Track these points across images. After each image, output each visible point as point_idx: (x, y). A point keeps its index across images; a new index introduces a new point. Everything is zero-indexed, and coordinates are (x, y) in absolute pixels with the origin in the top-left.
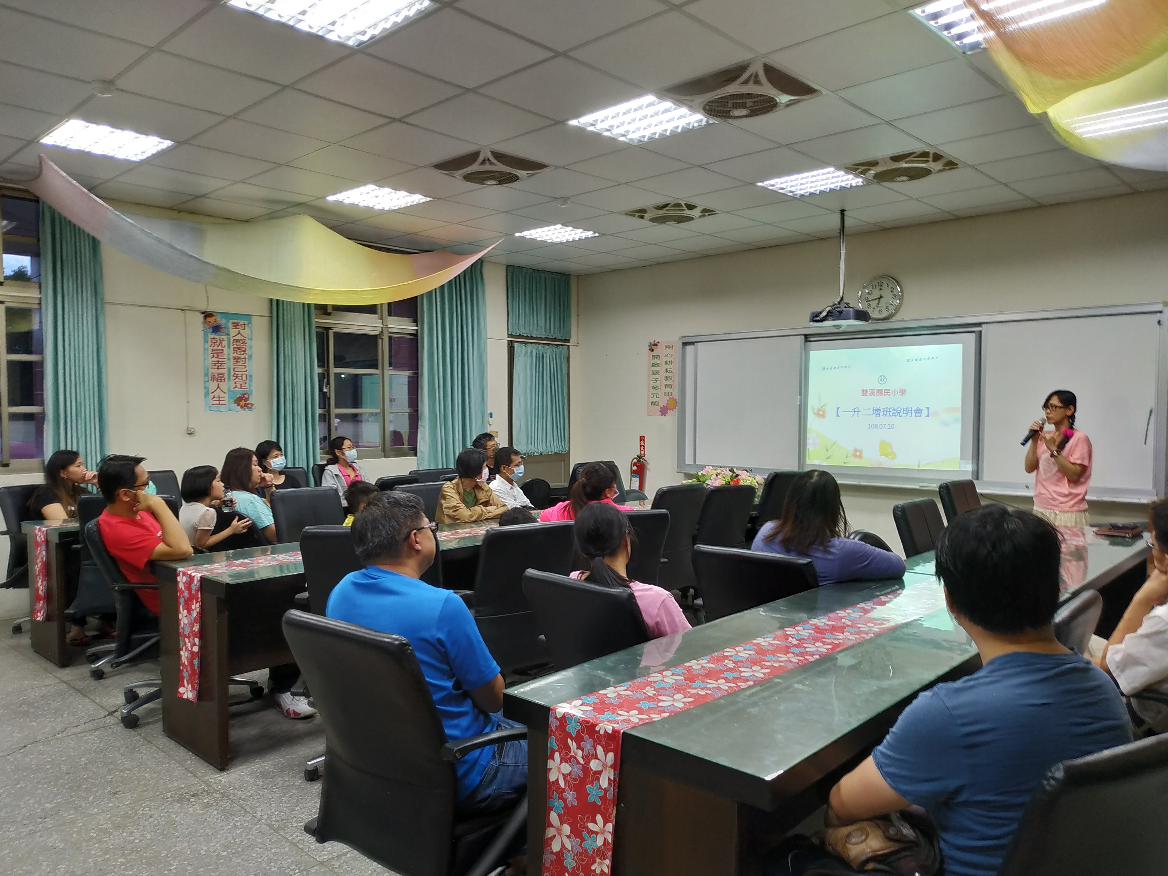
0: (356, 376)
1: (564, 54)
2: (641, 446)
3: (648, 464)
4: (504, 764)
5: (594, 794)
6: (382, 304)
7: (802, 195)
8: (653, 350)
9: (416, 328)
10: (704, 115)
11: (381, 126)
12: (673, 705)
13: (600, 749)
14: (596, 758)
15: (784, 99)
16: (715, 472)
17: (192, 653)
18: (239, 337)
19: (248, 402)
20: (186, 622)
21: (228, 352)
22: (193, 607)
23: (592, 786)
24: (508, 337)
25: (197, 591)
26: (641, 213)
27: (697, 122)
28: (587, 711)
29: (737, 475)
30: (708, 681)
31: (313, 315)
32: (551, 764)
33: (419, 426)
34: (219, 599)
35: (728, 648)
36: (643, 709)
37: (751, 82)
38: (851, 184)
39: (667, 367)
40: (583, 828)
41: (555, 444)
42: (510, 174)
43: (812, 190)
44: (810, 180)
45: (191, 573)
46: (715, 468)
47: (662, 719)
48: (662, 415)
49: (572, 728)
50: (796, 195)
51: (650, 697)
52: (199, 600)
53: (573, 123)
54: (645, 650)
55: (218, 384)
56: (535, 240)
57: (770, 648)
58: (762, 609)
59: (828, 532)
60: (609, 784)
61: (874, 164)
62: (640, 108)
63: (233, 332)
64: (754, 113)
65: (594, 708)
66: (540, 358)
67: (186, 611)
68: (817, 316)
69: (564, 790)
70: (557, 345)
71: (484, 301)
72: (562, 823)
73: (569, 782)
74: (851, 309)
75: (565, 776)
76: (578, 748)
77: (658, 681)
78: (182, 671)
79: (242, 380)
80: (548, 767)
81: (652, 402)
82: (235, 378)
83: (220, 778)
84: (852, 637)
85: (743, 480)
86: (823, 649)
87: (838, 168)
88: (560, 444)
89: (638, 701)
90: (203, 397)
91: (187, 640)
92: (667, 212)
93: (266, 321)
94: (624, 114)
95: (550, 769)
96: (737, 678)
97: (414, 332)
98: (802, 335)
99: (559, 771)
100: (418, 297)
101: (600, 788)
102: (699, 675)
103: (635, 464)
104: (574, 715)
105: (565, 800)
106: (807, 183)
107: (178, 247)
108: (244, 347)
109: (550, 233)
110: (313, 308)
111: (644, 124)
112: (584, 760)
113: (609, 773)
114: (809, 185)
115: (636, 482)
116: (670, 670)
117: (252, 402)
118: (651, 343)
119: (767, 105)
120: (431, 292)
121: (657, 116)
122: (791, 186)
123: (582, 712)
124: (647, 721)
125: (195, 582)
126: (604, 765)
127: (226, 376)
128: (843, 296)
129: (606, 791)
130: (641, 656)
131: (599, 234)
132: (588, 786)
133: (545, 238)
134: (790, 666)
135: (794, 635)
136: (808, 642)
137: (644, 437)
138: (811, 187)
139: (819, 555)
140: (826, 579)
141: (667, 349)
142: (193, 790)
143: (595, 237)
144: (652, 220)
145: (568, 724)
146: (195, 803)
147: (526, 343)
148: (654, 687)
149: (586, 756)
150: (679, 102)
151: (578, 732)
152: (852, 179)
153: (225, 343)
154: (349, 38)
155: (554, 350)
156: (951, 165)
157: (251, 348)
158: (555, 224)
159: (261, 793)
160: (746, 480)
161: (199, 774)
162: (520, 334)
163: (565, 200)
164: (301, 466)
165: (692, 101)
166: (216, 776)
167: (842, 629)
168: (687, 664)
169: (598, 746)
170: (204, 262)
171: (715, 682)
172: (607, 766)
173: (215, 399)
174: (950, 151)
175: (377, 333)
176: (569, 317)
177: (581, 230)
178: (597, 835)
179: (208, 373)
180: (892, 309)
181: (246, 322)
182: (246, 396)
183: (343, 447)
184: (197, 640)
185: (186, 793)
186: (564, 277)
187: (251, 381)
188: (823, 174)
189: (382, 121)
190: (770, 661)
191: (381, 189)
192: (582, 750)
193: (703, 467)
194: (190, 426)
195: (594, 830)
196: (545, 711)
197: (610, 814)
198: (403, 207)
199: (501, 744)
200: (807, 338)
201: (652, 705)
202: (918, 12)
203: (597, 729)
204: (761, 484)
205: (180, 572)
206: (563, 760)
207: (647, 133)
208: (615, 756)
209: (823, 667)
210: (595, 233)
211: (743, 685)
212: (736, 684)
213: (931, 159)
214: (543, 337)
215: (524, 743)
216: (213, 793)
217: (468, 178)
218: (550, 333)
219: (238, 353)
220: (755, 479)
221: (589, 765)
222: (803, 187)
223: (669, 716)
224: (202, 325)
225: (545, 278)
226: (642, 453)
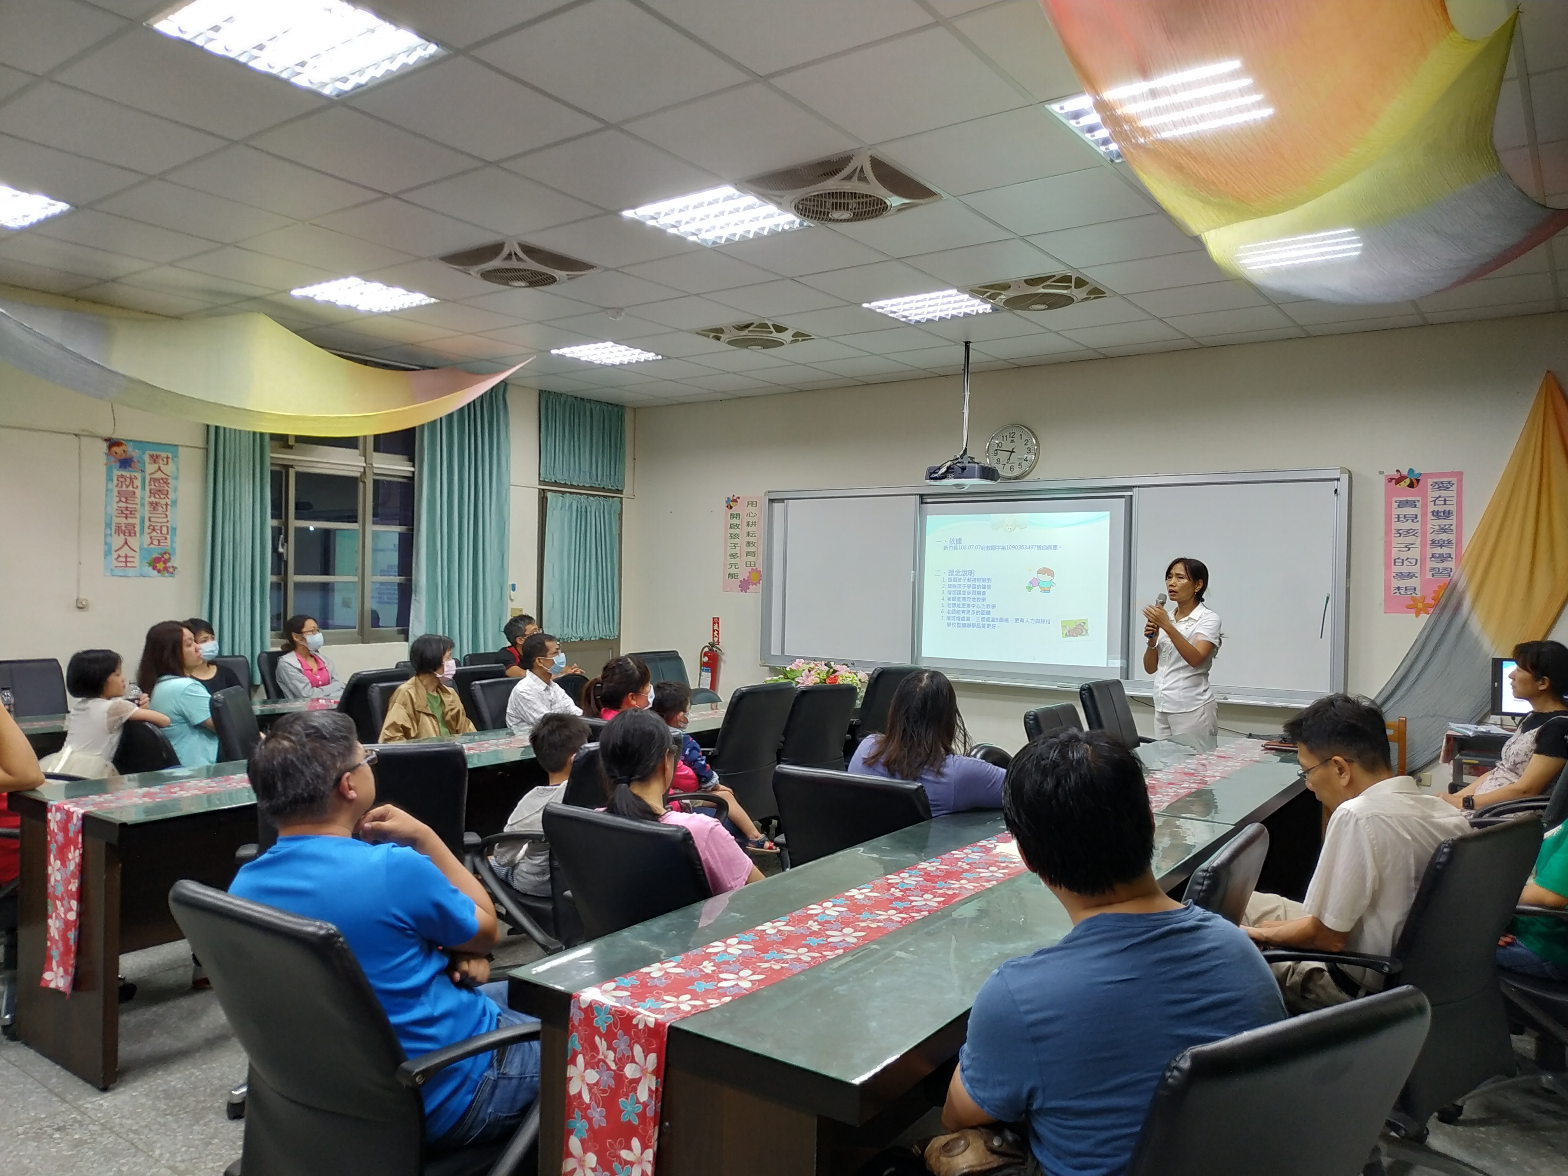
0: (327, 533)
1: (617, 127)
2: (714, 631)
3: (723, 654)
4: (504, 1076)
5: (629, 1110)
6: (365, 437)
7: (918, 322)
8: (731, 508)
9: (412, 469)
10: (796, 216)
11: (371, 202)
12: (737, 985)
13: (638, 1050)
14: (633, 1061)
15: (895, 201)
16: (807, 667)
17: (66, 922)
18: (159, 475)
19: (169, 564)
20: (59, 878)
21: (143, 495)
22: (70, 856)
23: (627, 1099)
24: (539, 485)
25: (76, 834)
26: (717, 333)
27: (788, 223)
28: (622, 997)
29: (835, 671)
30: (785, 950)
31: (267, 448)
32: (571, 1071)
33: (413, 601)
34: (109, 845)
35: (814, 904)
36: (697, 993)
37: (855, 178)
38: (977, 311)
39: (750, 529)
40: (614, 1157)
41: (600, 626)
42: (544, 274)
43: (930, 316)
44: (927, 303)
45: (69, 809)
46: (807, 661)
47: (722, 1005)
48: (742, 591)
49: (601, 1022)
50: (910, 320)
51: (707, 974)
52: (80, 846)
53: (628, 214)
54: (703, 910)
55: (126, 540)
56: (578, 359)
57: (866, 902)
58: (862, 849)
59: (942, 750)
60: (650, 1096)
61: (1006, 287)
62: (716, 201)
63: (150, 468)
64: (858, 216)
65: (631, 992)
66: (582, 514)
67: (58, 862)
68: (935, 472)
69: (588, 1107)
70: (605, 497)
71: (507, 436)
72: (585, 1151)
73: (596, 1095)
74: (976, 466)
75: (590, 1087)
76: (608, 1049)
77: (719, 953)
78: (50, 948)
79: (161, 533)
80: (568, 1076)
81: (729, 574)
82: (150, 531)
83: (101, 1102)
84: (970, 886)
85: (842, 677)
86: (933, 902)
87: (962, 290)
88: (607, 626)
89: (692, 981)
90: (103, 555)
91: (58, 903)
92: (750, 334)
93: (199, 454)
94: (695, 207)
95: (571, 1078)
96: (823, 945)
97: (410, 475)
98: (917, 495)
99: (583, 1080)
100: (417, 429)
101: (638, 1102)
102: (774, 942)
103: (706, 654)
104: (603, 1004)
105: (590, 1120)
106: (924, 307)
107: (71, 349)
108: (166, 488)
109: (597, 352)
110: (267, 439)
111: (721, 221)
112: (616, 1064)
113: (650, 1080)
114: (926, 310)
115: (707, 676)
116: (736, 937)
117: (175, 565)
118: (728, 498)
119: (875, 208)
120: (434, 422)
121: (737, 213)
122: (904, 310)
123: (615, 1000)
124: (702, 1009)
125: (75, 820)
126: (643, 1070)
127: (138, 529)
128: (966, 449)
129: (645, 1105)
130: (699, 918)
131: (662, 356)
132: (621, 1099)
133: (591, 358)
134: (892, 927)
135: (897, 884)
136: (915, 893)
137: (718, 618)
138: (928, 313)
139: (930, 778)
140: (939, 808)
141: (750, 506)
142: (59, 1121)
143: (657, 360)
144: (730, 343)
145: (596, 1017)
146: (59, 1141)
147: (563, 493)
148: (714, 961)
149: (620, 1059)
150: (765, 197)
151: (609, 1027)
152: (979, 305)
153: (138, 483)
154: (326, 84)
155: (602, 503)
156: (1097, 293)
157: (175, 490)
158: (604, 341)
159: (162, 1120)
160: (845, 677)
161: (69, 1097)
162: (556, 481)
163: (618, 310)
164: (242, 654)
165: (782, 197)
166: (94, 1099)
167: (956, 875)
168: (759, 928)
169: (635, 1044)
170: (110, 371)
171: (794, 952)
172: (647, 1072)
173: (120, 559)
174: (1095, 276)
175: (358, 475)
176: (623, 461)
177: (639, 351)
178: (632, 1167)
179: (111, 524)
180: (1025, 466)
181: (170, 455)
182: (166, 556)
183: (304, 630)
184: (74, 904)
185: (47, 1127)
186: (616, 409)
187: (174, 534)
188: (944, 297)
189: (373, 195)
190: (867, 920)
191: (368, 283)
192: (615, 1051)
193: (793, 659)
194: (82, 597)
195: (628, 1159)
196: (564, 1000)
197: (651, 1137)
198: (397, 308)
199: (501, 1050)
200: (923, 499)
201: (710, 986)
202: (1055, 107)
203: (635, 1022)
204: (864, 682)
205: (52, 806)
206: (588, 1065)
207: (725, 234)
208: (659, 1058)
209: (932, 927)
210: (657, 355)
211: (829, 954)
212: (821, 953)
213: (1073, 284)
214: (588, 485)
215: (536, 1045)
216: (88, 1125)
217: (487, 276)
218: (597, 480)
219: (157, 496)
220: (857, 676)
221: (622, 1071)
222: (919, 311)
223: (731, 1001)
224: (104, 459)
225: (591, 409)
226: (716, 639)
